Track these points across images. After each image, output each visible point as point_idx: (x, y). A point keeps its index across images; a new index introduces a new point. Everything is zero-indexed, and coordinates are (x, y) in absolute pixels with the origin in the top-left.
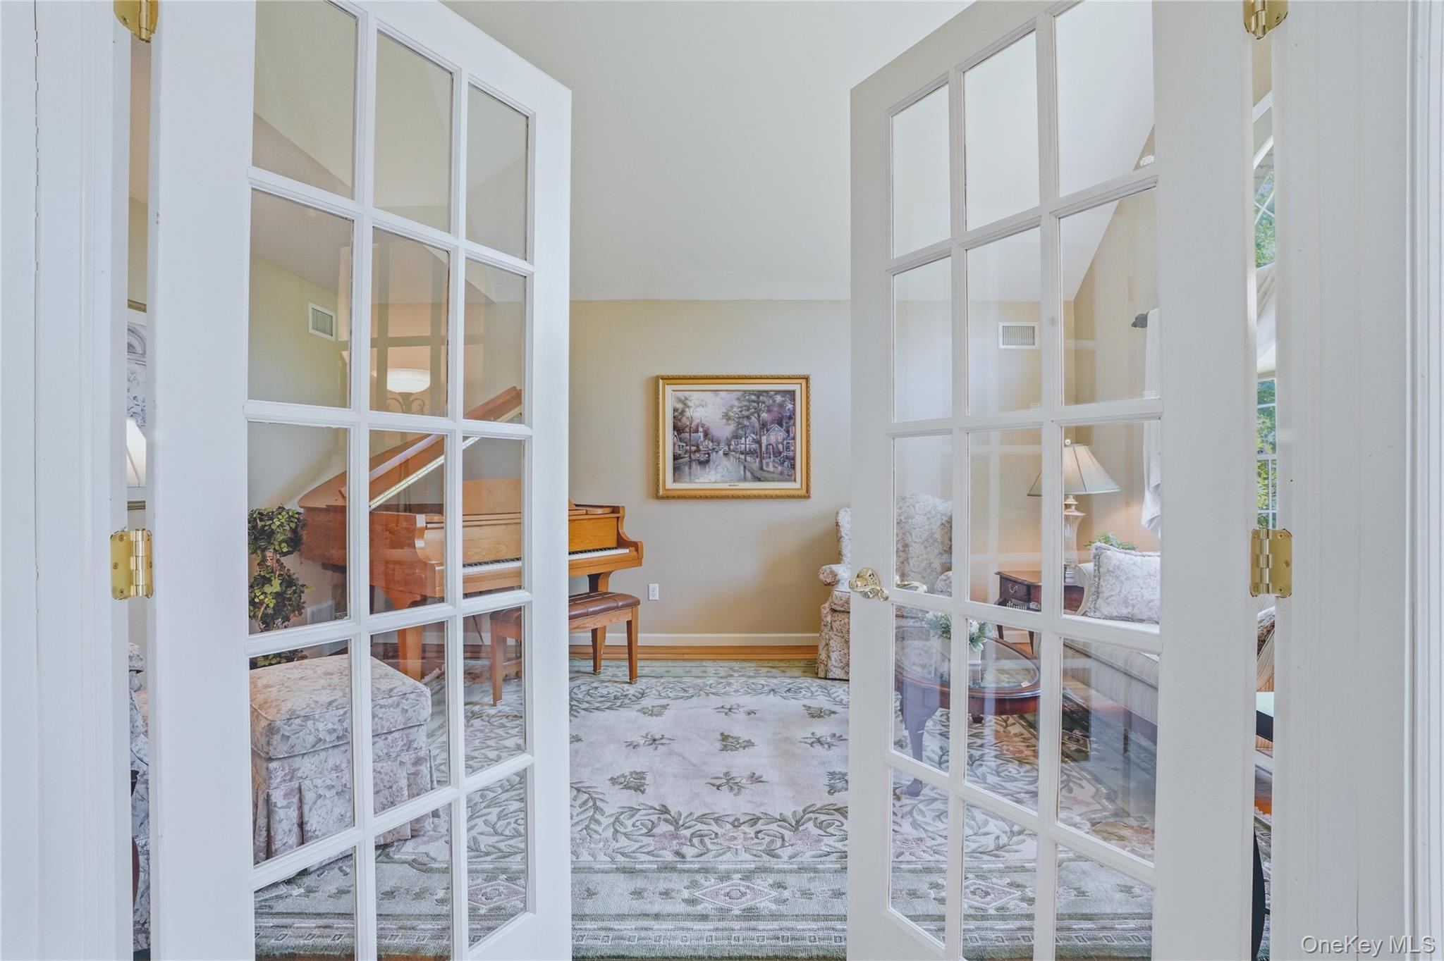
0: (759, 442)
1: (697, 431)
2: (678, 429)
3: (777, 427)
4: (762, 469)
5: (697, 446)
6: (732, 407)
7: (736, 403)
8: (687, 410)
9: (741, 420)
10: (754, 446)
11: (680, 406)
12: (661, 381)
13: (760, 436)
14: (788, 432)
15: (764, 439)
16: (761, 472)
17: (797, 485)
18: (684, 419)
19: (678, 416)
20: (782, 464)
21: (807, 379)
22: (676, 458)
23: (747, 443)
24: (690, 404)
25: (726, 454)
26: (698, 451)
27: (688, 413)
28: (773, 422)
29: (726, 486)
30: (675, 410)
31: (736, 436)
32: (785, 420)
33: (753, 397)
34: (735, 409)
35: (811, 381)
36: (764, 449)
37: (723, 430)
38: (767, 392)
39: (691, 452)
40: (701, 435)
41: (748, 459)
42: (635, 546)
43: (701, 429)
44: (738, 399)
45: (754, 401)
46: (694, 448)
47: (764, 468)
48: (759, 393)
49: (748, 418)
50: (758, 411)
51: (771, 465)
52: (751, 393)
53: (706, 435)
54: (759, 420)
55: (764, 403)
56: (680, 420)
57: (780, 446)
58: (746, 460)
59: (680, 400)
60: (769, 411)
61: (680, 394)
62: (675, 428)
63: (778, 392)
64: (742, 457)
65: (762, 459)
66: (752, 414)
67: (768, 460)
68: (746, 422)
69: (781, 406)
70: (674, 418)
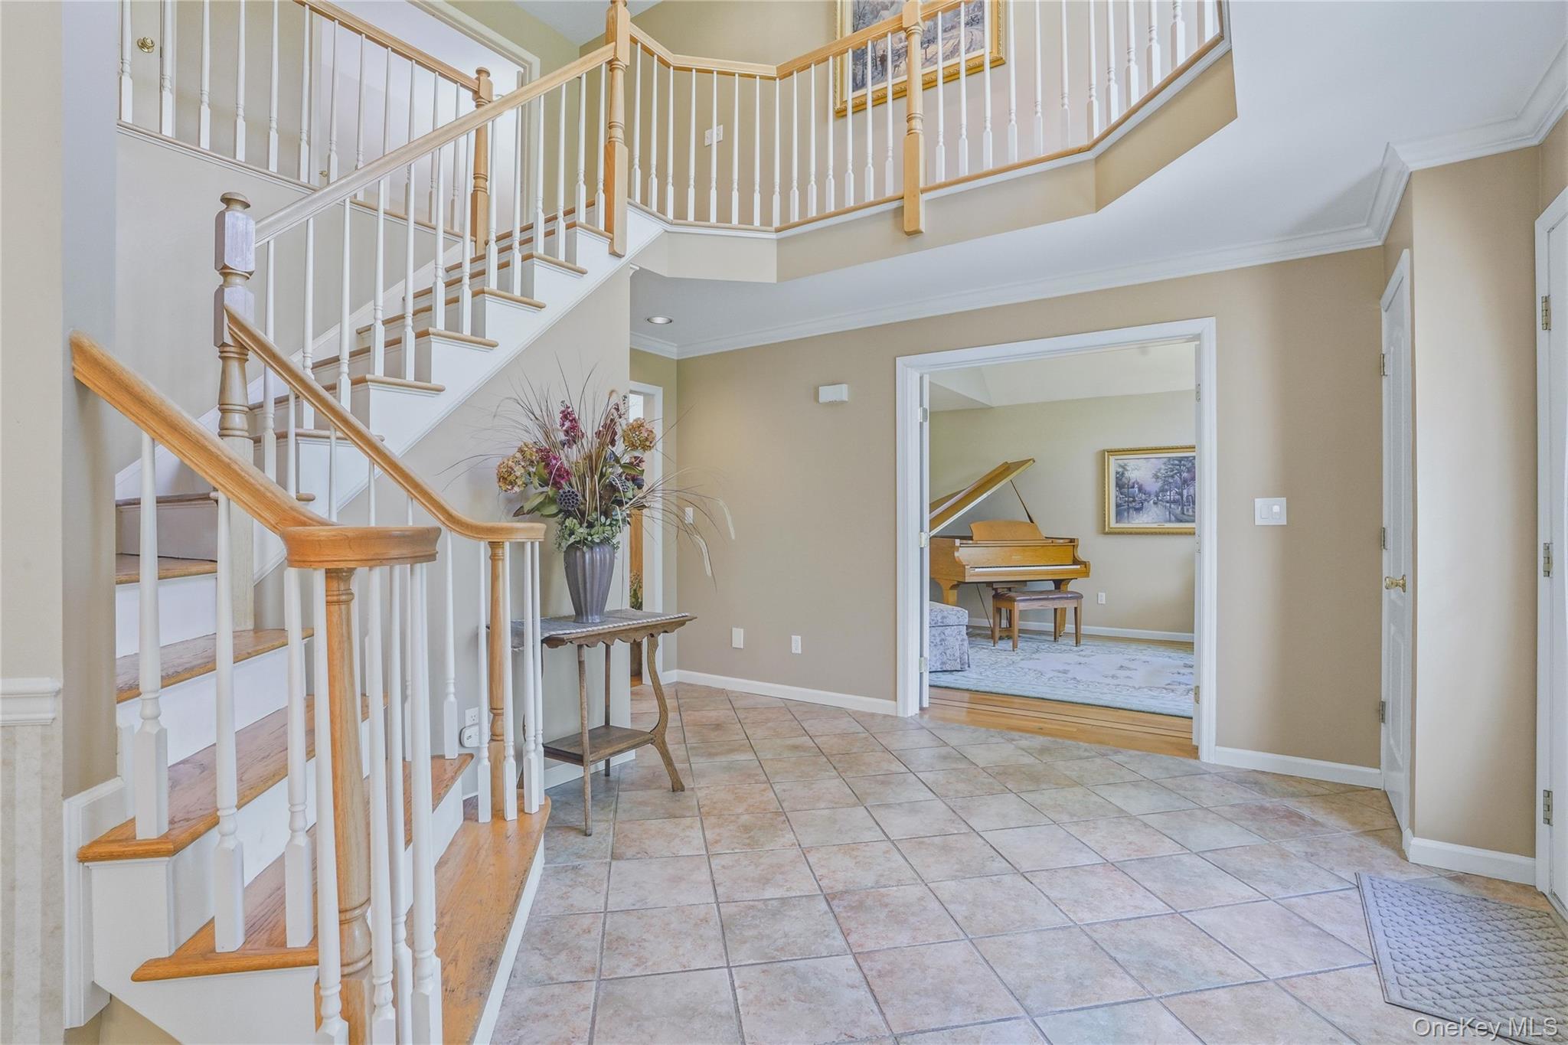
0: (1181, 494)
1: (1133, 487)
2: (1120, 486)
4: (1183, 513)
5: (1134, 498)
6: (1160, 469)
7: (1163, 467)
8: (1126, 473)
9: (1167, 479)
10: (1177, 497)
11: (1120, 470)
12: (1106, 453)
13: (1182, 489)
15: (1185, 492)
16: (1181, 516)
18: (1124, 480)
19: (1120, 477)
22: (1118, 506)
23: (1172, 495)
24: (1128, 468)
25: (1155, 503)
26: (1134, 501)
27: (1127, 474)
29: (1155, 526)
30: (1117, 473)
31: (1163, 490)
33: (1177, 462)
34: (1162, 471)
36: (1185, 499)
37: (1152, 486)
39: (1128, 502)
40: (1137, 490)
41: (1172, 506)
42: (1085, 563)
43: (1136, 486)
44: (1164, 463)
45: (1178, 465)
46: (1131, 499)
47: (1185, 512)
48: (1180, 459)
49: (1172, 477)
50: (1180, 472)
51: (1190, 510)
52: (1174, 459)
53: (1140, 489)
54: (1181, 478)
55: (1184, 465)
56: (1121, 480)
58: (1170, 507)
59: (1121, 466)
60: (1189, 471)
61: (1120, 462)
62: (1117, 485)
64: (1168, 505)
65: (1183, 505)
66: (1176, 474)
67: (1189, 507)
68: (1171, 480)
70: (1117, 478)
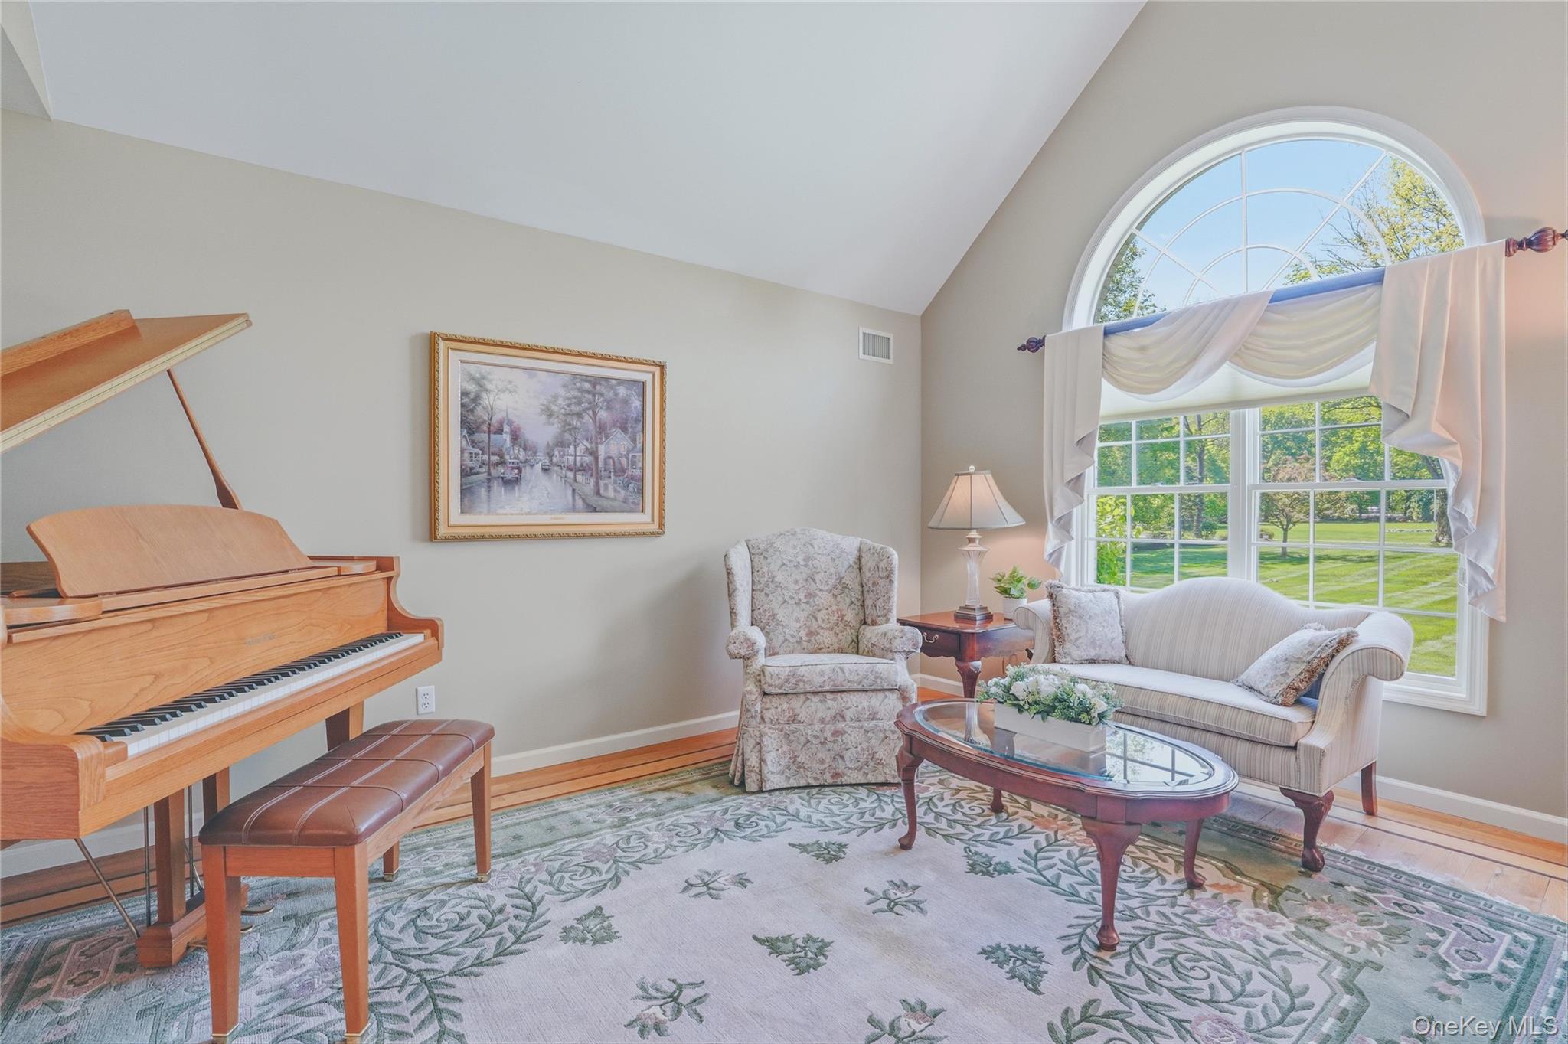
0: (594, 454)
1: (500, 431)
2: (469, 427)
3: (620, 434)
4: (598, 493)
5: (501, 456)
6: (556, 397)
7: (562, 392)
8: (484, 395)
9: (569, 419)
10: (588, 459)
11: (472, 388)
12: (441, 343)
13: (597, 443)
14: (634, 441)
15: (602, 450)
16: (596, 498)
17: (646, 518)
18: (479, 410)
19: (470, 403)
20: (626, 487)
21: (662, 367)
22: (466, 473)
23: (577, 454)
24: (489, 386)
25: (545, 470)
26: (502, 463)
27: (487, 400)
28: (614, 425)
29: (546, 519)
30: (464, 394)
31: (561, 443)
32: (631, 425)
33: (587, 386)
34: (560, 401)
35: (668, 371)
36: (601, 464)
37: (541, 433)
38: (606, 379)
39: (489, 464)
40: (507, 437)
41: (579, 478)
42: (431, 627)
43: (506, 429)
44: (565, 386)
45: (589, 392)
46: (495, 459)
47: (602, 492)
48: (596, 381)
49: (579, 415)
50: (593, 408)
51: (611, 487)
52: (585, 378)
53: (515, 437)
54: (594, 420)
55: (602, 395)
56: (472, 411)
57: (624, 461)
58: (575, 480)
59: (473, 379)
60: (609, 408)
61: (472, 368)
62: (465, 423)
63: (621, 381)
64: (570, 475)
65: (598, 478)
66: (585, 410)
67: (606, 481)
68: (576, 422)
69: (626, 402)
70: (463, 405)
